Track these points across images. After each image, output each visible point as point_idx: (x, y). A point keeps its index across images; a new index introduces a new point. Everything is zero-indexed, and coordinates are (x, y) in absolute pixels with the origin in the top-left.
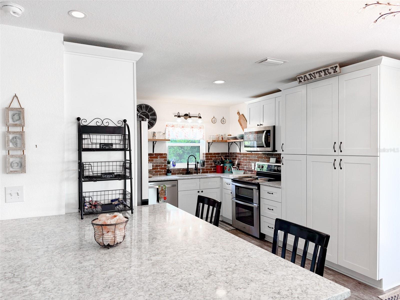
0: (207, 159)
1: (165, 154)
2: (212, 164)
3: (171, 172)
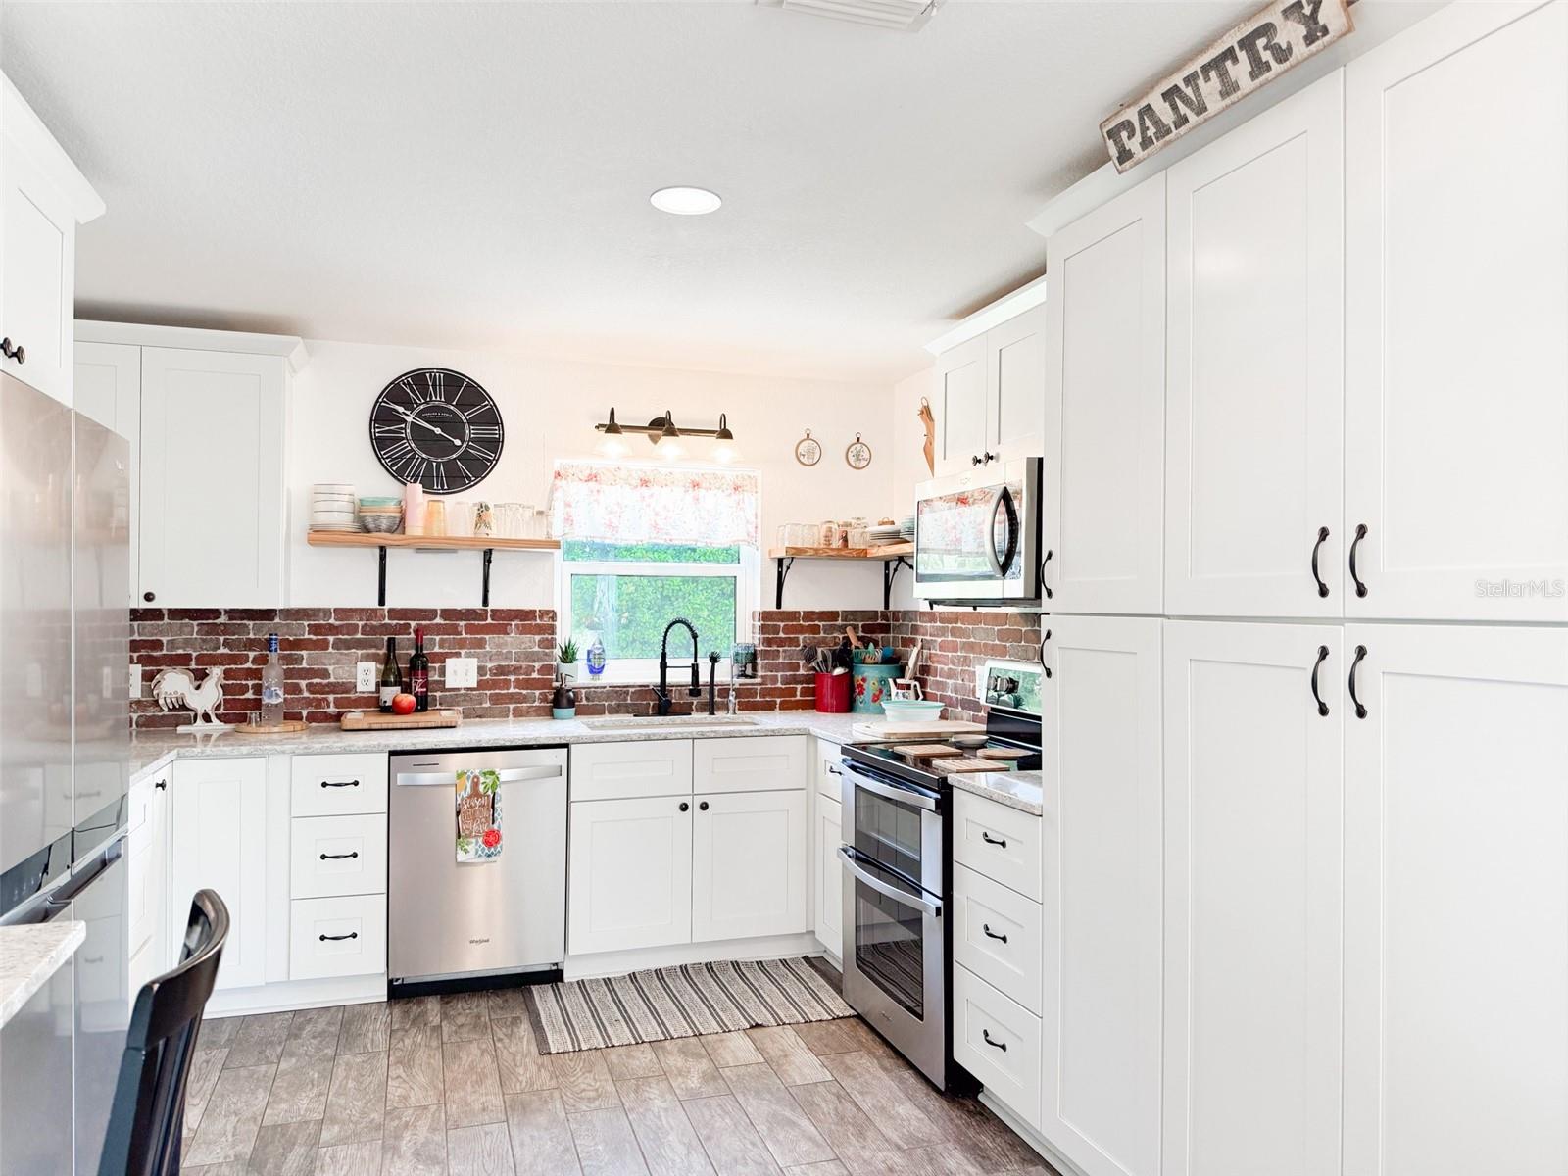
0: (768, 642)
1: (544, 613)
2: (795, 667)
3: (571, 703)
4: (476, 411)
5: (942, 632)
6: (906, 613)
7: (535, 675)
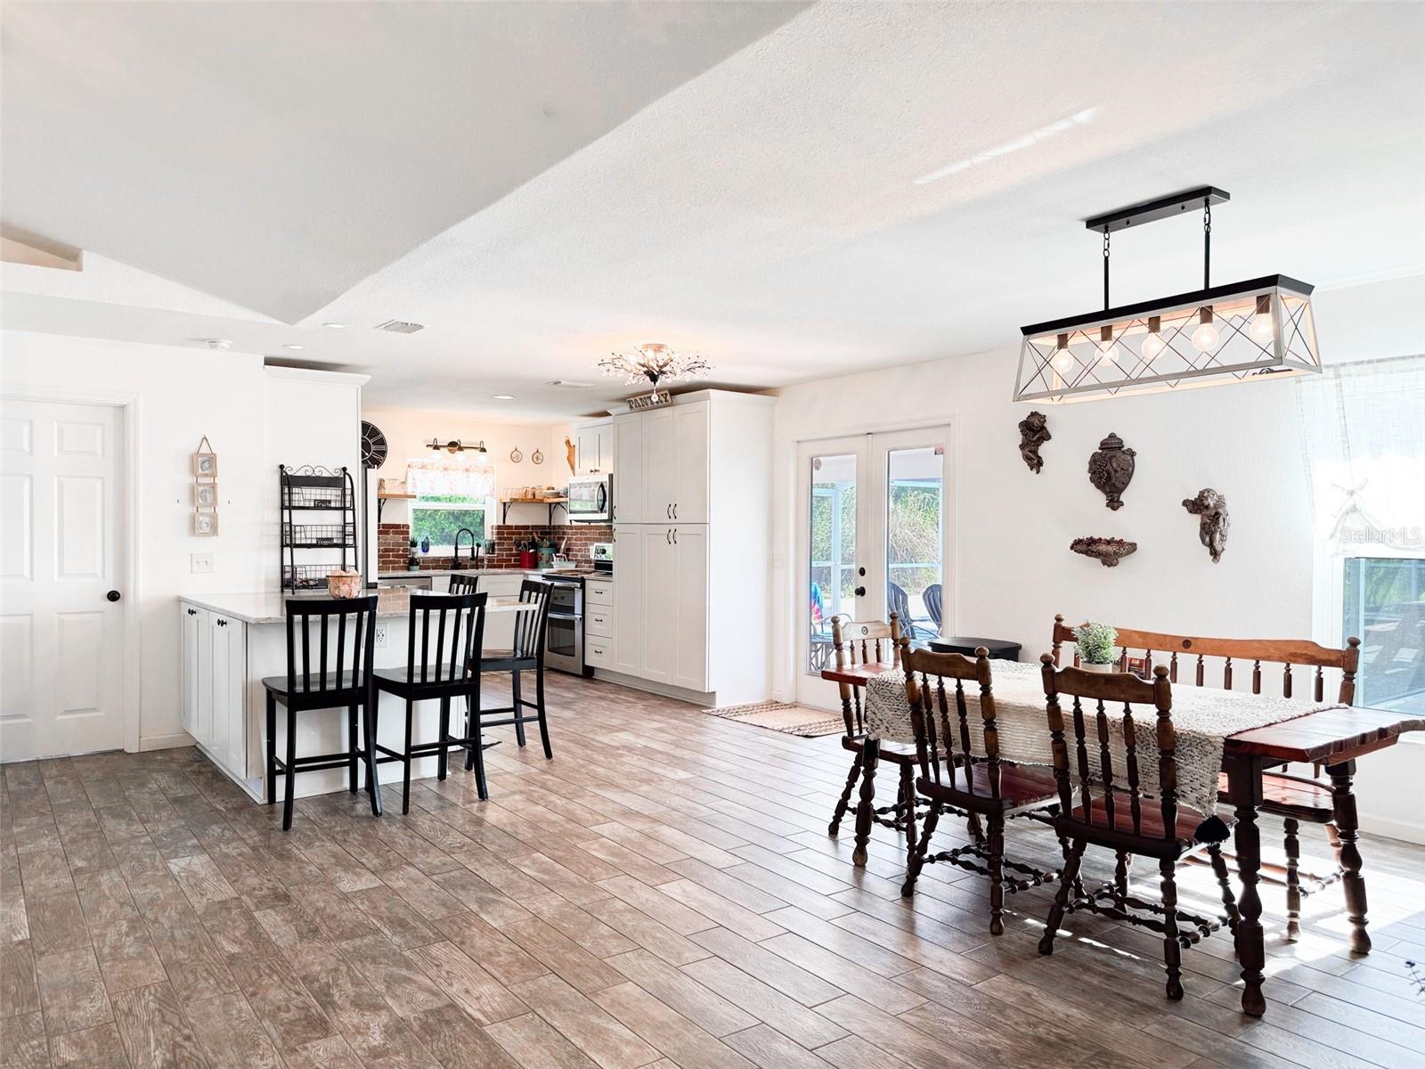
0: (500, 539)
1: (404, 526)
2: (511, 550)
3: (418, 564)
4: (375, 439)
5: (577, 533)
6: (559, 526)
7: (401, 552)
